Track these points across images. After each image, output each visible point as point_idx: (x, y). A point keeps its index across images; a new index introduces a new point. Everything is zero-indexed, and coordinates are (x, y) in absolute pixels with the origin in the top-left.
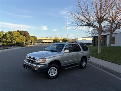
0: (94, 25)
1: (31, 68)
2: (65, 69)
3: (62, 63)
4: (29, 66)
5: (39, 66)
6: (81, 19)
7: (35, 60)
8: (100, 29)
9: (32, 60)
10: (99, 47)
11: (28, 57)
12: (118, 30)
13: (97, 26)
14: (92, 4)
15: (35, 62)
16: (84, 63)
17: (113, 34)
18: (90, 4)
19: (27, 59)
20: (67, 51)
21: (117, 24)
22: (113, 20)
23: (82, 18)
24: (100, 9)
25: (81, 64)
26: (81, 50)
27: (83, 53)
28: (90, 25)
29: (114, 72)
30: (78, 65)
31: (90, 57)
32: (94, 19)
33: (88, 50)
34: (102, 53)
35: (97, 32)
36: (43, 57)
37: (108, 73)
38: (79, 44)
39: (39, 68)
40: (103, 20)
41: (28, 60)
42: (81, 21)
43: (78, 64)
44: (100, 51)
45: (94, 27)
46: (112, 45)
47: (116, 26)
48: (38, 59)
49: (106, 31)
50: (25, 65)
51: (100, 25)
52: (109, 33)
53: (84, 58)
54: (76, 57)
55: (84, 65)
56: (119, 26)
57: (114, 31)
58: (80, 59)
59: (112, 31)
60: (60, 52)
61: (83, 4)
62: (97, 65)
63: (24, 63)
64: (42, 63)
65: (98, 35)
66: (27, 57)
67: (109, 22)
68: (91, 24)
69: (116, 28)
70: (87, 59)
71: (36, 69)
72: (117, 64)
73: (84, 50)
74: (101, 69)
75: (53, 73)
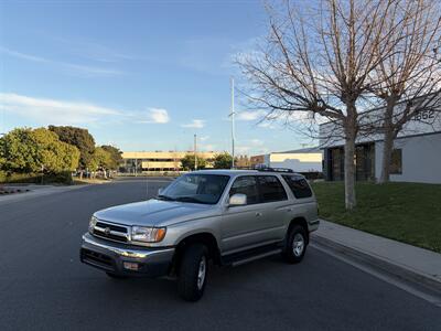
0: (329, 107)
1: (109, 264)
2: (234, 264)
3: (224, 242)
4: (103, 256)
5: (142, 255)
6: (282, 85)
7: (125, 235)
8: (351, 123)
9: (113, 232)
10: (349, 183)
11: (98, 224)
12: (411, 127)
13: (340, 111)
14: (323, 34)
15: (125, 239)
16: (300, 243)
17: (395, 137)
18: (314, 34)
19: (95, 231)
20: (239, 199)
21: (410, 103)
22: (395, 92)
23: (287, 83)
24: (351, 50)
25: (290, 248)
26: (284, 197)
27: (293, 206)
28: (315, 106)
29: (408, 273)
30: (279, 251)
31: (318, 222)
32: (330, 86)
33: (310, 195)
34: (359, 206)
35: (341, 131)
36: (155, 222)
38: (279, 176)
39: (141, 264)
40: (360, 91)
41: (97, 235)
42: (283, 93)
43: (279, 247)
44: (353, 198)
45: (328, 114)
46: (394, 178)
47: (407, 111)
48: (135, 229)
49: (371, 129)
50: (86, 254)
51: (351, 108)
52: (382, 136)
53: (300, 226)
54: (268, 220)
55: (298, 251)
56: (417, 112)
57: (399, 127)
58: (285, 228)
59: (391, 129)
60: (216, 203)
61: (290, 33)
62: (345, 251)
63: (83, 246)
64: (152, 245)
65: (342, 142)
66: (93, 225)
67: (383, 96)
68: (320, 104)
69: (406, 119)
70: (310, 228)
71: (128, 266)
72: (414, 244)
73: (297, 197)
74: (358, 266)
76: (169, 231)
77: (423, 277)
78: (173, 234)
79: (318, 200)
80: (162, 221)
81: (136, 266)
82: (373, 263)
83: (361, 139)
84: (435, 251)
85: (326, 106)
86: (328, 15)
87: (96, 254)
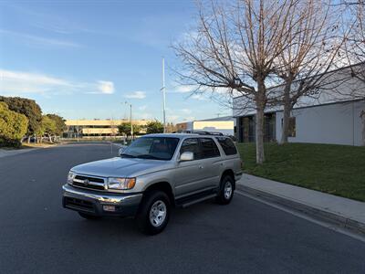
0: (244, 85)
2: (185, 205)
3: (177, 188)
5: (117, 200)
6: (207, 67)
7: (102, 185)
8: (261, 97)
9: (91, 183)
10: (259, 144)
11: (77, 177)
12: (304, 100)
13: (253, 88)
14: (239, 26)
15: (102, 188)
16: (229, 189)
17: (292, 108)
18: (232, 26)
19: (75, 183)
20: (188, 156)
21: (302, 82)
22: (292, 73)
23: (210, 64)
25: (223, 193)
26: (219, 155)
27: (224, 161)
28: (232, 83)
29: (307, 208)
30: (215, 195)
31: (241, 174)
32: (246, 68)
33: (236, 153)
34: (267, 161)
35: (253, 104)
37: (292, 212)
38: (213, 137)
42: (208, 73)
43: (216, 192)
44: (263, 155)
45: (244, 90)
46: (290, 140)
47: (301, 88)
48: (110, 180)
49: (275, 102)
50: (68, 201)
51: (261, 85)
52: (282, 107)
53: (229, 176)
54: (208, 171)
55: (228, 195)
56: (307, 89)
57: (295, 100)
58: (219, 177)
59: (289, 101)
60: (170, 159)
62: (260, 194)
64: (125, 192)
65: (255, 112)
67: (283, 77)
68: (237, 82)
69: (299, 94)
70: (236, 177)
71: (106, 209)
72: (309, 188)
73: (227, 154)
76: (138, 181)
77: (318, 210)
78: (141, 183)
79: (242, 156)
80: (132, 173)
81: (114, 208)
82: (282, 202)
83: (268, 110)
84: (323, 192)
85: (242, 84)
86: (244, 11)
87: (77, 200)
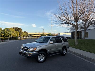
0: (72, 23)
1: (25, 55)
2: (51, 55)
3: (48, 51)
4: (24, 53)
5: (31, 53)
7: (28, 49)
8: (76, 27)
9: (26, 48)
10: (76, 39)
12: (90, 27)
13: (74, 24)
15: (28, 50)
16: (65, 52)
17: (86, 30)
21: (89, 22)
22: (86, 20)
23: (63, 18)
25: (63, 52)
26: (62, 42)
27: (63, 44)
28: (69, 23)
29: (88, 58)
30: (60, 53)
31: (69, 47)
32: (72, 19)
33: (67, 42)
34: (78, 44)
35: (74, 28)
36: (34, 47)
37: (83, 59)
38: (60, 37)
39: (31, 55)
40: (78, 20)
41: (23, 49)
42: (62, 20)
43: (60, 52)
44: (77, 42)
45: (72, 25)
46: (86, 38)
47: (89, 24)
48: (30, 48)
49: (81, 28)
51: (77, 23)
52: (84, 29)
53: (65, 48)
55: (64, 53)
56: (91, 24)
57: (87, 27)
58: (62, 48)
60: (47, 43)
61: (63, 8)
62: (75, 53)
63: (20, 51)
64: (34, 51)
65: (75, 31)
66: (22, 47)
67: (84, 21)
69: (89, 26)
70: (67, 48)
71: (29, 55)
72: (89, 52)
73: (64, 42)
75: (42, 58)
76: (37, 48)
77: (90, 58)
79: (69, 43)
81: (30, 55)
82: (80, 56)
83: (79, 30)
84: (94, 53)
85: (71, 23)
87: (22, 53)
